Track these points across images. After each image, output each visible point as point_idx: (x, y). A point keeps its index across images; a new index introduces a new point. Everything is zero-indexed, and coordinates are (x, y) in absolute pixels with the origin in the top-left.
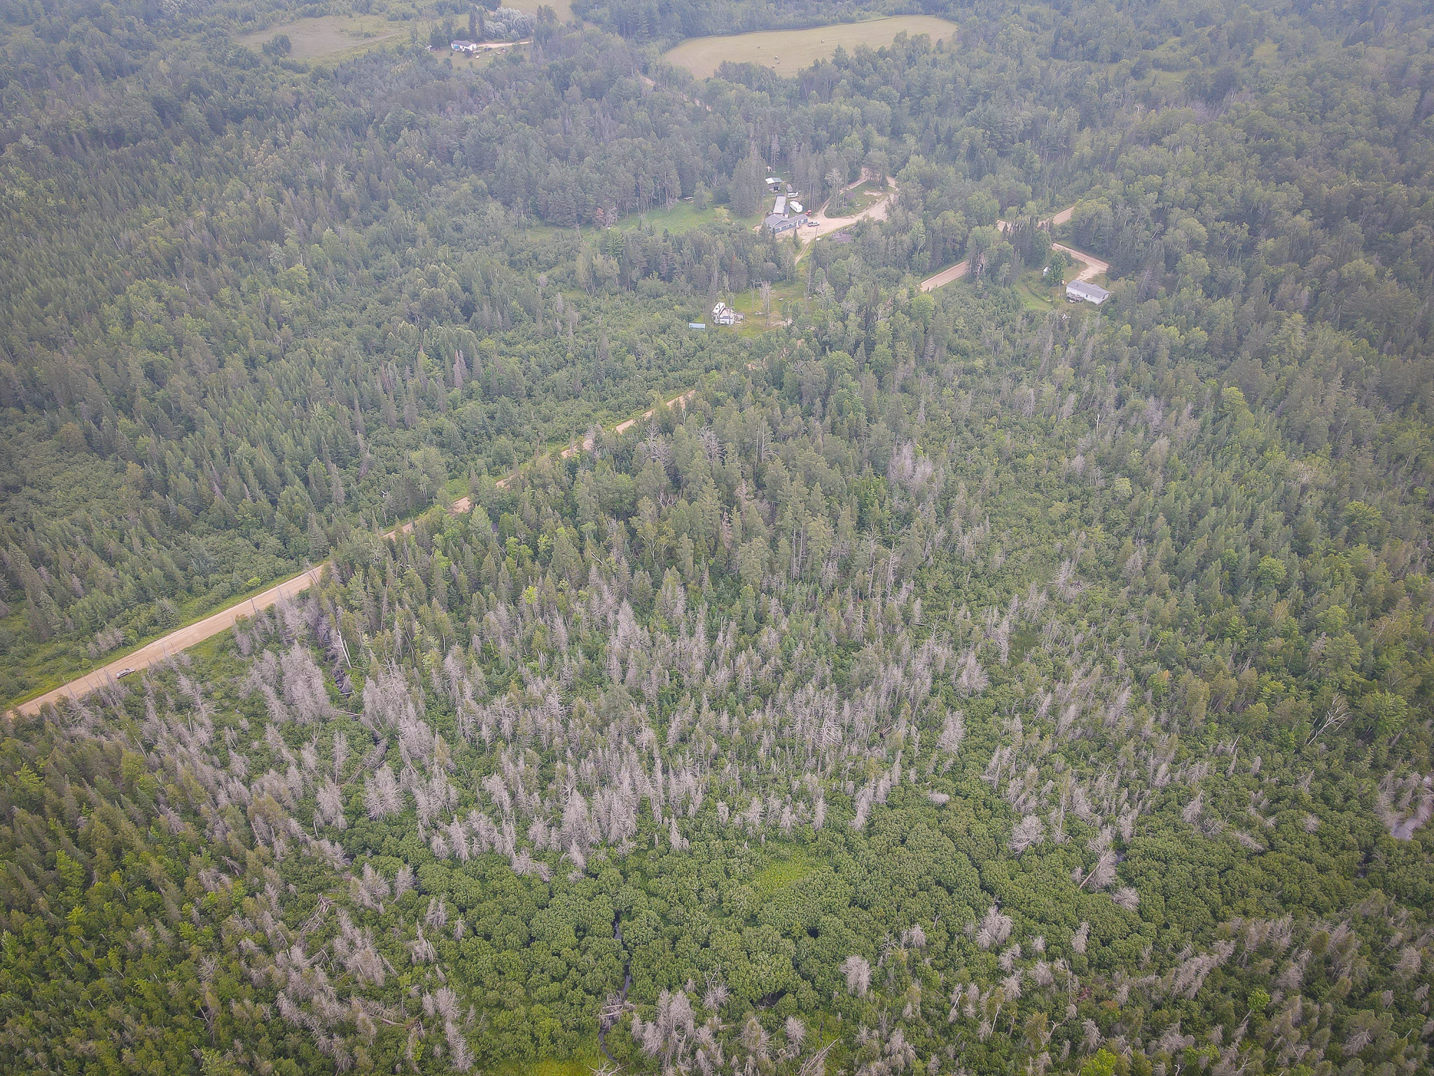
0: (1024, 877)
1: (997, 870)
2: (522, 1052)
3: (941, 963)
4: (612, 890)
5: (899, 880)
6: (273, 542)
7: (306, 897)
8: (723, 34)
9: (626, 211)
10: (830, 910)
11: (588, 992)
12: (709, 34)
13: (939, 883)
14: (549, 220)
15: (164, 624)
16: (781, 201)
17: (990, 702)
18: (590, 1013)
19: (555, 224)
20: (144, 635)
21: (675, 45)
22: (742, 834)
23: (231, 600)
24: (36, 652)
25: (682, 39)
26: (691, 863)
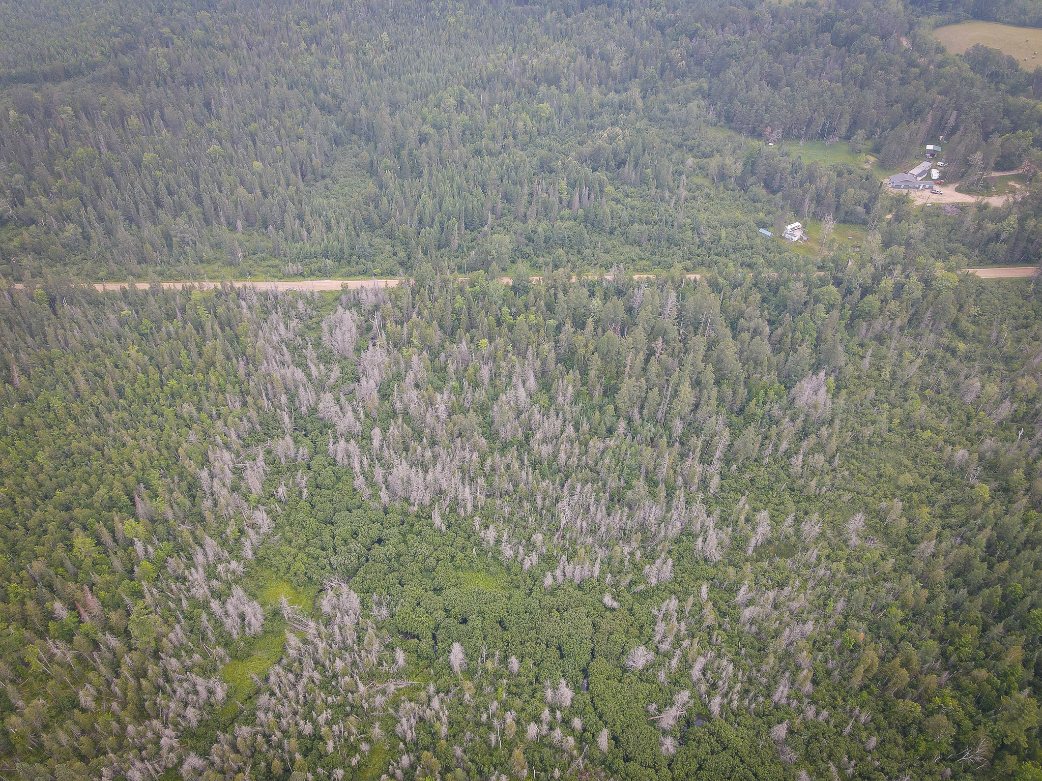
0: (614, 683)
1: (601, 666)
2: (279, 570)
3: (514, 689)
4: (386, 525)
5: (537, 629)
6: (402, 254)
7: (262, 436)
8: (1008, 23)
9: (790, 134)
10: (482, 615)
11: (331, 564)
12: (995, 20)
13: (559, 648)
14: (733, 125)
15: (324, 274)
16: (926, 165)
17: (712, 571)
18: (321, 576)
19: (735, 129)
20: (312, 274)
21: (957, 22)
22: (478, 544)
23: (361, 277)
24: (268, 260)
25: (967, 19)
26: (438, 539)
